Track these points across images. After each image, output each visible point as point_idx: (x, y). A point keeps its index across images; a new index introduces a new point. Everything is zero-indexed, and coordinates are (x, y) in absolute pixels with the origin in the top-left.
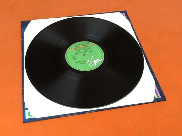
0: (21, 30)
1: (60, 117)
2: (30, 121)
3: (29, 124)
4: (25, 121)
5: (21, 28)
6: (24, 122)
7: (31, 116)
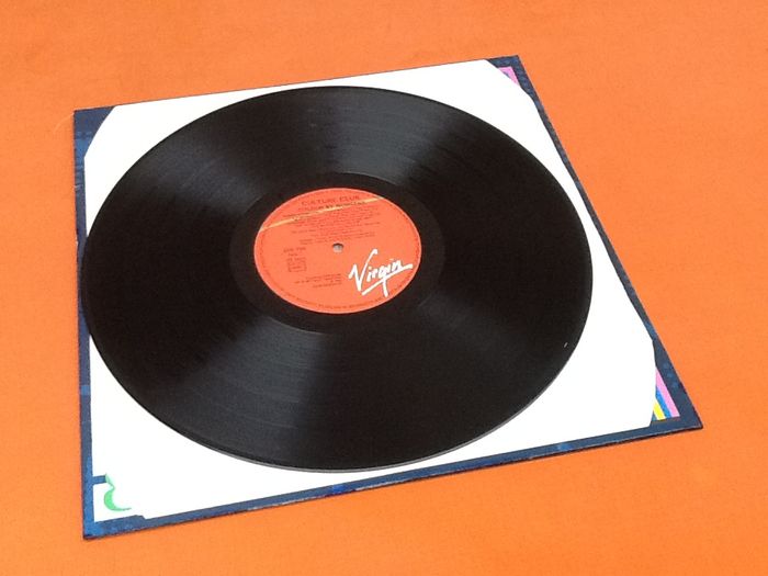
0: (73, 148)
1: (246, 511)
2: (114, 529)
3: (109, 541)
4: (95, 533)
5: (75, 137)
6: (87, 537)
7: (119, 510)
